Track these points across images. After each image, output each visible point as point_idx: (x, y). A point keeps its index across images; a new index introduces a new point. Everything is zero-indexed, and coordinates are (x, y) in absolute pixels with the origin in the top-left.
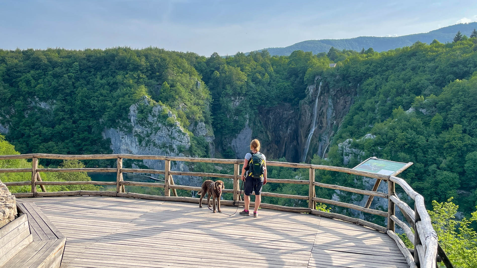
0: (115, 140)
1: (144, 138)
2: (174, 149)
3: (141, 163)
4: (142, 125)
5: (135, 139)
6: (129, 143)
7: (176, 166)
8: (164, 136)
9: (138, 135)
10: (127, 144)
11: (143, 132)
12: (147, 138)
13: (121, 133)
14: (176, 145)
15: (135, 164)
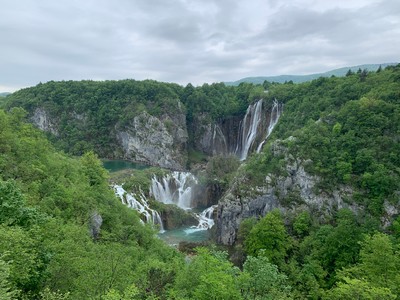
0: (125, 140)
3: (141, 154)
4: (142, 130)
5: (138, 139)
10: (132, 142)
11: (143, 135)
12: (145, 139)
13: (129, 135)
14: (164, 143)
15: (138, 155)
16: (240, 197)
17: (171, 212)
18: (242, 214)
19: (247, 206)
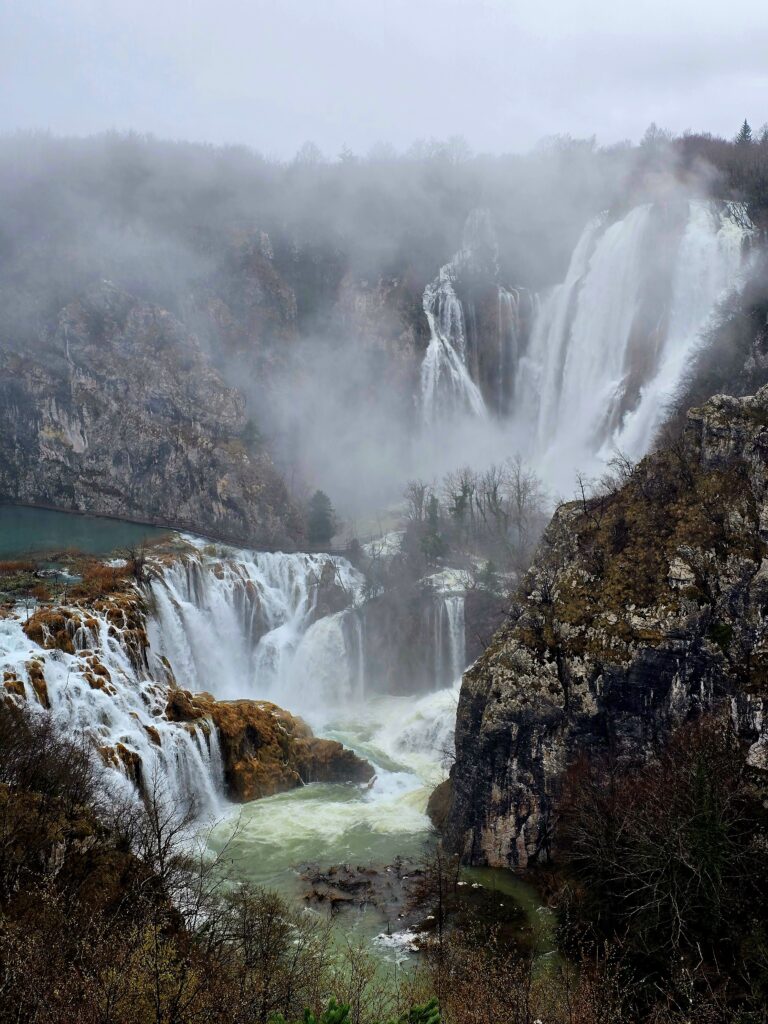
0: (22, 413)
1: (106, 406)
2: (196, 438)
3: (99, 480)
4: (99, 366)
5: (80, 409)
6: (64, 422)
7: (206, 485)
8: (165, 397)
9: (87, 397)
10: (57, 426)
11: (103, 389)
12: (115, 406)
13: (38, 391)
14: (203, 425)
15: (85, 484)
16: (557, 654)
17: (252, 733)
18: (566, 730)
19: (589, 696)
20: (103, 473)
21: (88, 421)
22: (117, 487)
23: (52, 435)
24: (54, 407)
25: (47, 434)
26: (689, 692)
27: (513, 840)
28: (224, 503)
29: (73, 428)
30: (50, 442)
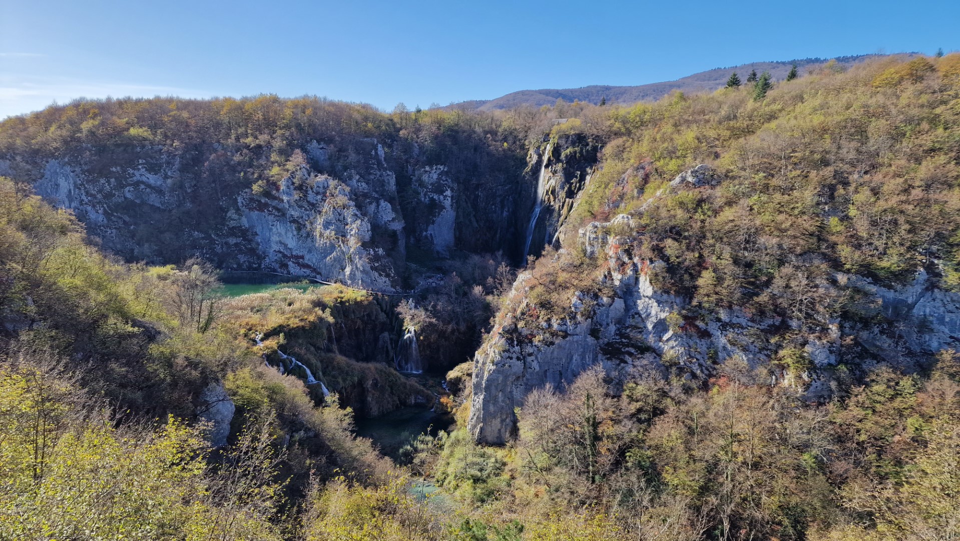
0: (263, 228)
1: (304, 225)
2: (348, 241)
3: (301, 261)
4: (301, 207)
5: (291, 227)
6: (283, 233)
8: (332, 222)
9: (294, 221)
10: (280, 235)
11: (302, 217)
12: (308, 226)
13: (271, 218)
15: (293, 262)
16: (520, 343)
17: (374, 381)
18: (525, 379)
19: (536, 362)
20: (302, 257)
21: (295, 233)
22: (310, 263)
23: (278, 239)
24: (278, 226)
25: (275, 238)
26: (582, 360)
27: (499, 430)
28: (361, 271)
29: (288, 235)
30: (277, 243)
